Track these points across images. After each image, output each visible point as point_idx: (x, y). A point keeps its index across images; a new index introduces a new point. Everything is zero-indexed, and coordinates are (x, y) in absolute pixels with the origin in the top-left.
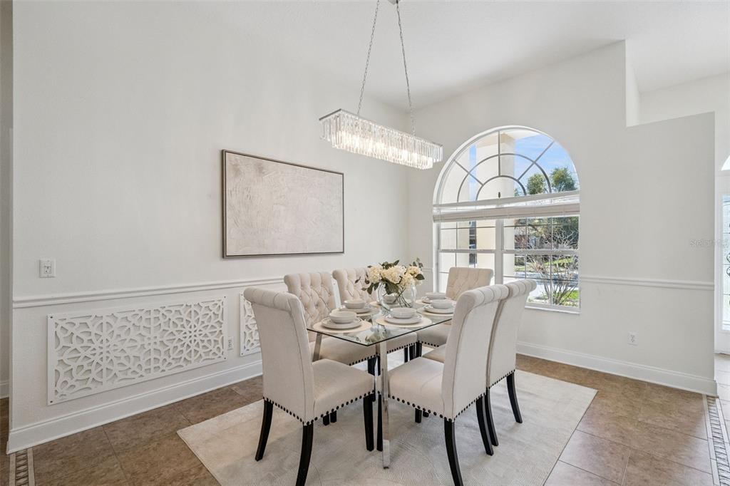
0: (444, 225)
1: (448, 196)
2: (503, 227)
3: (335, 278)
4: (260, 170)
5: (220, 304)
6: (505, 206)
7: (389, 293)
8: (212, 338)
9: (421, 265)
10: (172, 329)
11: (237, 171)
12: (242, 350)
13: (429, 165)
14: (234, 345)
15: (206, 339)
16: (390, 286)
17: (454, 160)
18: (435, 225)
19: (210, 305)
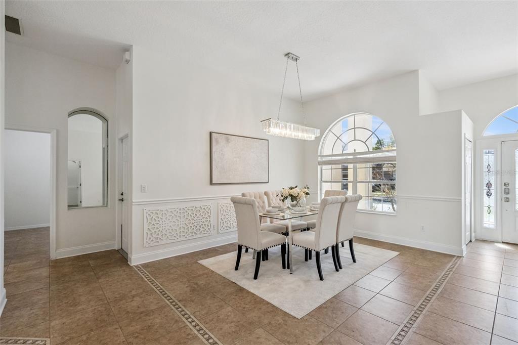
0: (324, 167)
1: (327, 151)
2: (357, 168)
3: (265, 195)
4: (228, 140)
5: (209, 207)
6: (359, 156)
7: (293, 201)
8: (206, 223)
9: (308, 188)
10: (190, 218)
11: (217, 142)
12: (219, 231)
13: (313, 138)
14: (216, 228)
15: (203, 224)
16: (293, 198)
17: (330, 130)
18: (319, 167)
19: (206, 207)
